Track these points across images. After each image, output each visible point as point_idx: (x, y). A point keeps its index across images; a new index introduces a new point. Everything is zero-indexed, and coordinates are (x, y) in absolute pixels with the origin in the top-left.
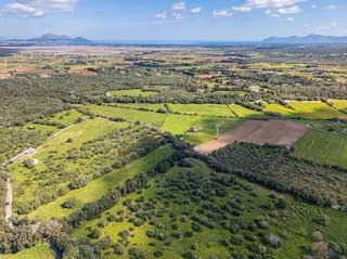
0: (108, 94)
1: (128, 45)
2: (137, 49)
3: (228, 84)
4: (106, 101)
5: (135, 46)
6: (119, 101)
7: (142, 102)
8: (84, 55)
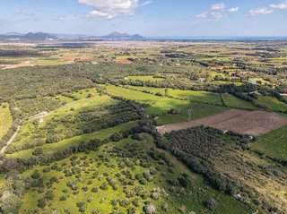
0: (126, 78)
1: (171, 40)
2: (177, 43)
3: (233, 75)
4: (123, 84)
5: (177, 41)
6: (132, 85)
7: (148, 86)
8: (133, 48)
